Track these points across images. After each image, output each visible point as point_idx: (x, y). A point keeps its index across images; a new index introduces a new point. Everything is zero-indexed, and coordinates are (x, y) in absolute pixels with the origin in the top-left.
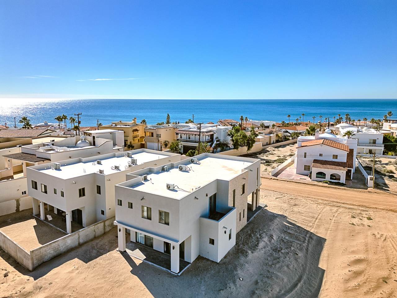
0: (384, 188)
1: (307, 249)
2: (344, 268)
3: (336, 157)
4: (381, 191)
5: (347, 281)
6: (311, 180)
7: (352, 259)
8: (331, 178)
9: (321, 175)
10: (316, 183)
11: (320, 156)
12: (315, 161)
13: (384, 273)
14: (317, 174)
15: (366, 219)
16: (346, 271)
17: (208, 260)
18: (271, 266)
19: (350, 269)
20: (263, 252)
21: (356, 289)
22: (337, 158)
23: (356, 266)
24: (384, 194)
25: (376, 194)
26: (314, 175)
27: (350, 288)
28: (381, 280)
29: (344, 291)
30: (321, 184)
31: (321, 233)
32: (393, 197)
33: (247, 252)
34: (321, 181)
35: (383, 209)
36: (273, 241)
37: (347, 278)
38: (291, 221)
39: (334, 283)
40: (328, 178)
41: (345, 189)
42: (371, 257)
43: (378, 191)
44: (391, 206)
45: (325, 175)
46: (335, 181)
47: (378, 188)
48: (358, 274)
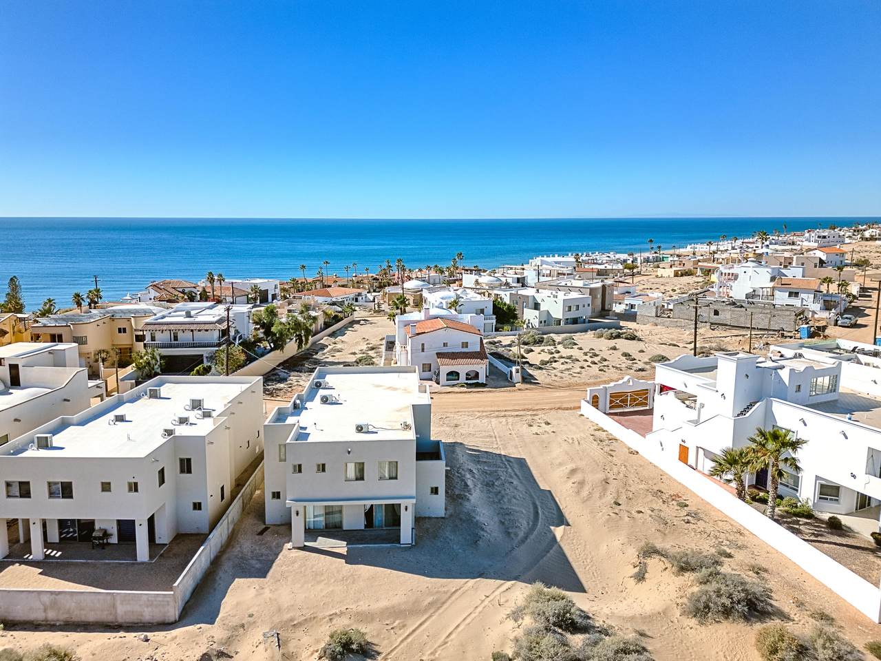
0: (533, 381)
1: (516, 475)
2: (566, 482)
3: (465, 345)
4: (532, 386)
5: (578, 493)
6: (439, 386)
7: (568, 471)
8: (467, 379)
9: (453, 375)
10: (450, 389)
11: (444, 346)
12: (440, 355)
13: (601, 476)
14: (448, 374)
15: (544, 425)
16: (570, 484)
17: (430, 518)
18: (499, 502)
19: (573, 480)
20: (478, 490)
21: (590, 497)
22: (467, 347)
23: (575, 476)
24: (537, 389)
25: (528, 391)
26: (443, 377)
27: (585, 499)
28: (603, 482)
29: (583, 503)
30: (456, 389)
31: (514, 454)
32: (547, 391)
33: (465, 496)
34: (454, 386)
35: (551, 409)
36: (476, 476)
37: (576, 490)
38: (471, 448)
39: (568, 499)
40: (463, 379)
41: (490, 391)
42: (581, 464)
43: (528, 386)
44: (555, 403)
45: (458, 374)
46: (473, 382)
47: (527, 383)
48: (582, 483)
